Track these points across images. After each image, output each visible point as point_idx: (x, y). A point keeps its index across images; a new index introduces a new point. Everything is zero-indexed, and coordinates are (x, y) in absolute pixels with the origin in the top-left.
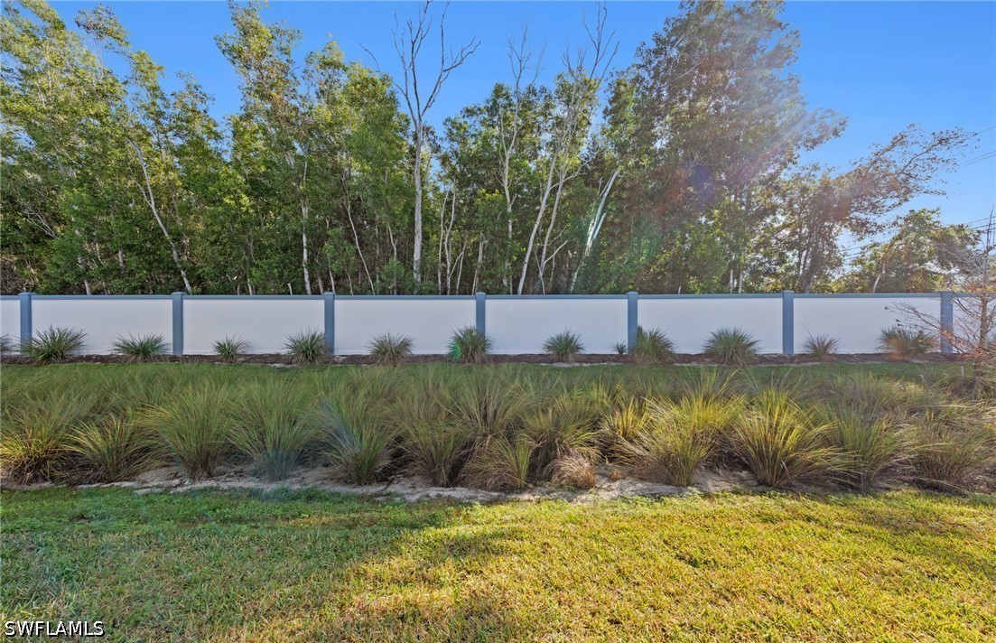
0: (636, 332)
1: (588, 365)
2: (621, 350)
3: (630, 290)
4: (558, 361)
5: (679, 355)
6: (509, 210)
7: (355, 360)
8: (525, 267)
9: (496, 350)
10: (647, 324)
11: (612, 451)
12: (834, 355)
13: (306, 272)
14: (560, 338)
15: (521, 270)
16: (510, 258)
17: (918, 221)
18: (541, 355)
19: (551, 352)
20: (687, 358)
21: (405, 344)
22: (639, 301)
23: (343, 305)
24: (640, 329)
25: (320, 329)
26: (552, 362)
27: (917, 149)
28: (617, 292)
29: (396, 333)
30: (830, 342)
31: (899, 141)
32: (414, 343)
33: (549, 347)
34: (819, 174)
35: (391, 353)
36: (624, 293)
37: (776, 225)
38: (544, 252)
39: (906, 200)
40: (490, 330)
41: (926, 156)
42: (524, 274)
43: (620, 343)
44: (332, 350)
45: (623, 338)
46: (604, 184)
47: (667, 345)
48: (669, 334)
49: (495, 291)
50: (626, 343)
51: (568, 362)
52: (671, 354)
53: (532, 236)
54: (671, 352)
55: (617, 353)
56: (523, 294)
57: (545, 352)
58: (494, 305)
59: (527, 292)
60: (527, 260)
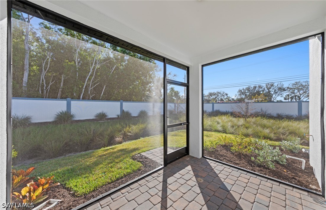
0: (122, 111)
1: (110, 121)
2: (118, 116)
3: (121, 100)
4: (100, 120)
6: (77, 69)
8: (84, 90)
10: (125, 109)
11: (126, 135)
14: (100, 113)
16: (79, 87)
18: (94, 119)
19: (97, 118)
20: (134, 117)
22: (123, 103)
24: (123, 110)
26: (98, 121)
28: (116, 100)
36: (119, 101)
37: (151, 86)
38: (91, 85)
42: (83, 92)
45: (119, 113)
46: (112, 68)
47: (130, 114)
50: (120, 114)
51: (104, 121)
52: (132, 117)
53: (87, 80)
54: (131, 116)
55: (117, 117)
56: (82, 99)
57: (95, 118)
58: (74, 103)
59: (84, 99)
60: (84, 87)
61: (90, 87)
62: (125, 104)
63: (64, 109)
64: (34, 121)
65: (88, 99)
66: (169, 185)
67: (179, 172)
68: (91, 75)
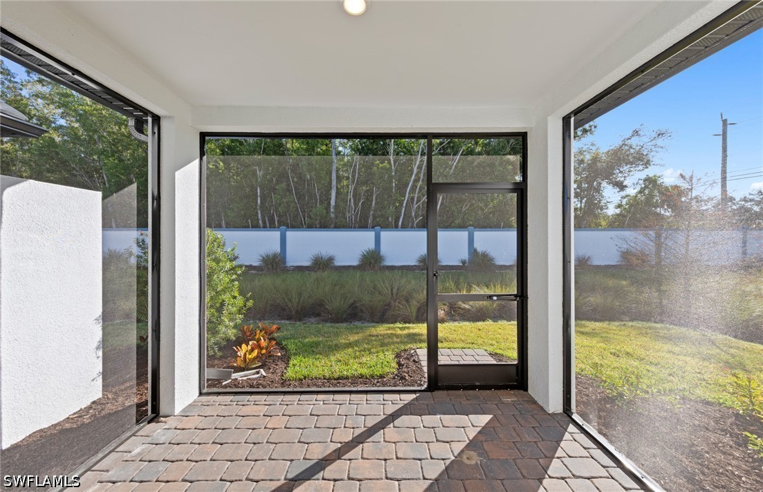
0: (473, 252)
1: (444, 271)
2: (464, 262)
3: (470, 225)
5: (499, 266)
6: (393, 174)
7: (300, 269)
8: (404, 209)
9: (388, 263)
10: (479, 246)
11: (455, 308)
12: (590, 265)
13: (259, 212)
15: (401, 212)
16: (394, 204)
17: (651, 182)
18: (415, 266)
19: (421, 264)
20: (502, 267)
21: (331, 259)
22: (475, 233)
23: (291, 235)
24: (475, 250)
25: (277, 249)
26: (422, 270)
27: (645, 139)
28: (462, 227)
29: (325, 252)
30: (589, 257)
31: (636, 133)
32: (336, 258)
33: (420, 261)
34: (594, 148)
35: (322, 264)
36: (466, 228)
38: (415, 200)
39: (647, 168)
40: (384, 250)
41: (651, 143)
42: (403, 214)
43: (463, 258)
44: (285, 262)
45: (465, 255)
47: (491, 259)
48: (492, 253)
49: (386, 226)
50: (467, 259)
52: (496, 266)
53: (408, 190)
54: (494, 264)
55: (461, 264)
56: (402, 228)
57: (417, 264)
58: (385, 235)
59: (404, 227)
60: (404, 205)
61: (415, 203)
62: (480, 236)
63: (372, 246)
64: (338, 263)
65: (412, 228)
66: (394, 427)
67: (442, 416)
68: (416, 181)
